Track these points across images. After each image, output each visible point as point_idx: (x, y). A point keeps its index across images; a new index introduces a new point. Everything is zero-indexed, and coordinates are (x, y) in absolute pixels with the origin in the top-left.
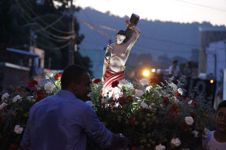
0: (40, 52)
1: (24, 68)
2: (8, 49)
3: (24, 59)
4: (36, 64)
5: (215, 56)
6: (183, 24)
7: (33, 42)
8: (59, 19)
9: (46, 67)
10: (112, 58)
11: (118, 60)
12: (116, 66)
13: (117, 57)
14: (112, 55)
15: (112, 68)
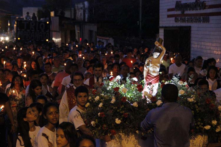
10: (152, 67)
11: (156, 68)
12: (154, 72)
13: (155, 66)
14: (151, 65)
15: (152, 74)
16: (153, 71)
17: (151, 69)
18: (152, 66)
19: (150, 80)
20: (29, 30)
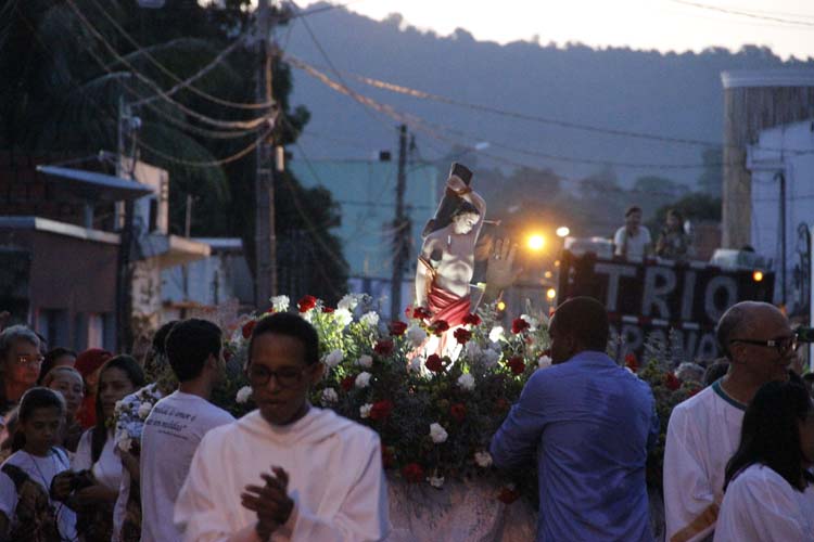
0: (152, 178)
1: (100, 235)
2: (39, 168)
3: (100, 204)
4: (140, 219)
5: (781, 177)
6: (672, 54)
7: (128, 143)
8: (219, 59)
9: (176, 228)
10: (452, 265)
11: (465, 269)
12: (459, 282)
13: (461, 262)
14: (446, 257)
15: (453, 288)
16: (454, 279)
17: (447, 271)
18: (450, 262)
19: (443, 314)
20: (634, 319)
